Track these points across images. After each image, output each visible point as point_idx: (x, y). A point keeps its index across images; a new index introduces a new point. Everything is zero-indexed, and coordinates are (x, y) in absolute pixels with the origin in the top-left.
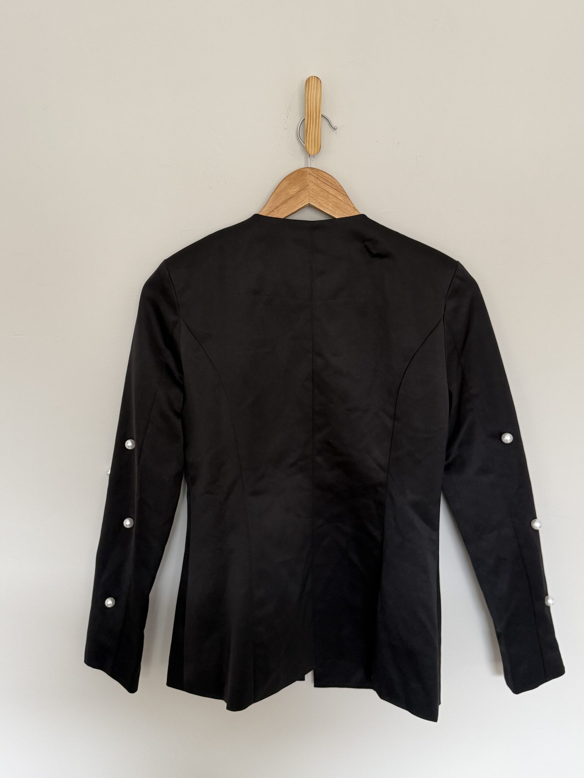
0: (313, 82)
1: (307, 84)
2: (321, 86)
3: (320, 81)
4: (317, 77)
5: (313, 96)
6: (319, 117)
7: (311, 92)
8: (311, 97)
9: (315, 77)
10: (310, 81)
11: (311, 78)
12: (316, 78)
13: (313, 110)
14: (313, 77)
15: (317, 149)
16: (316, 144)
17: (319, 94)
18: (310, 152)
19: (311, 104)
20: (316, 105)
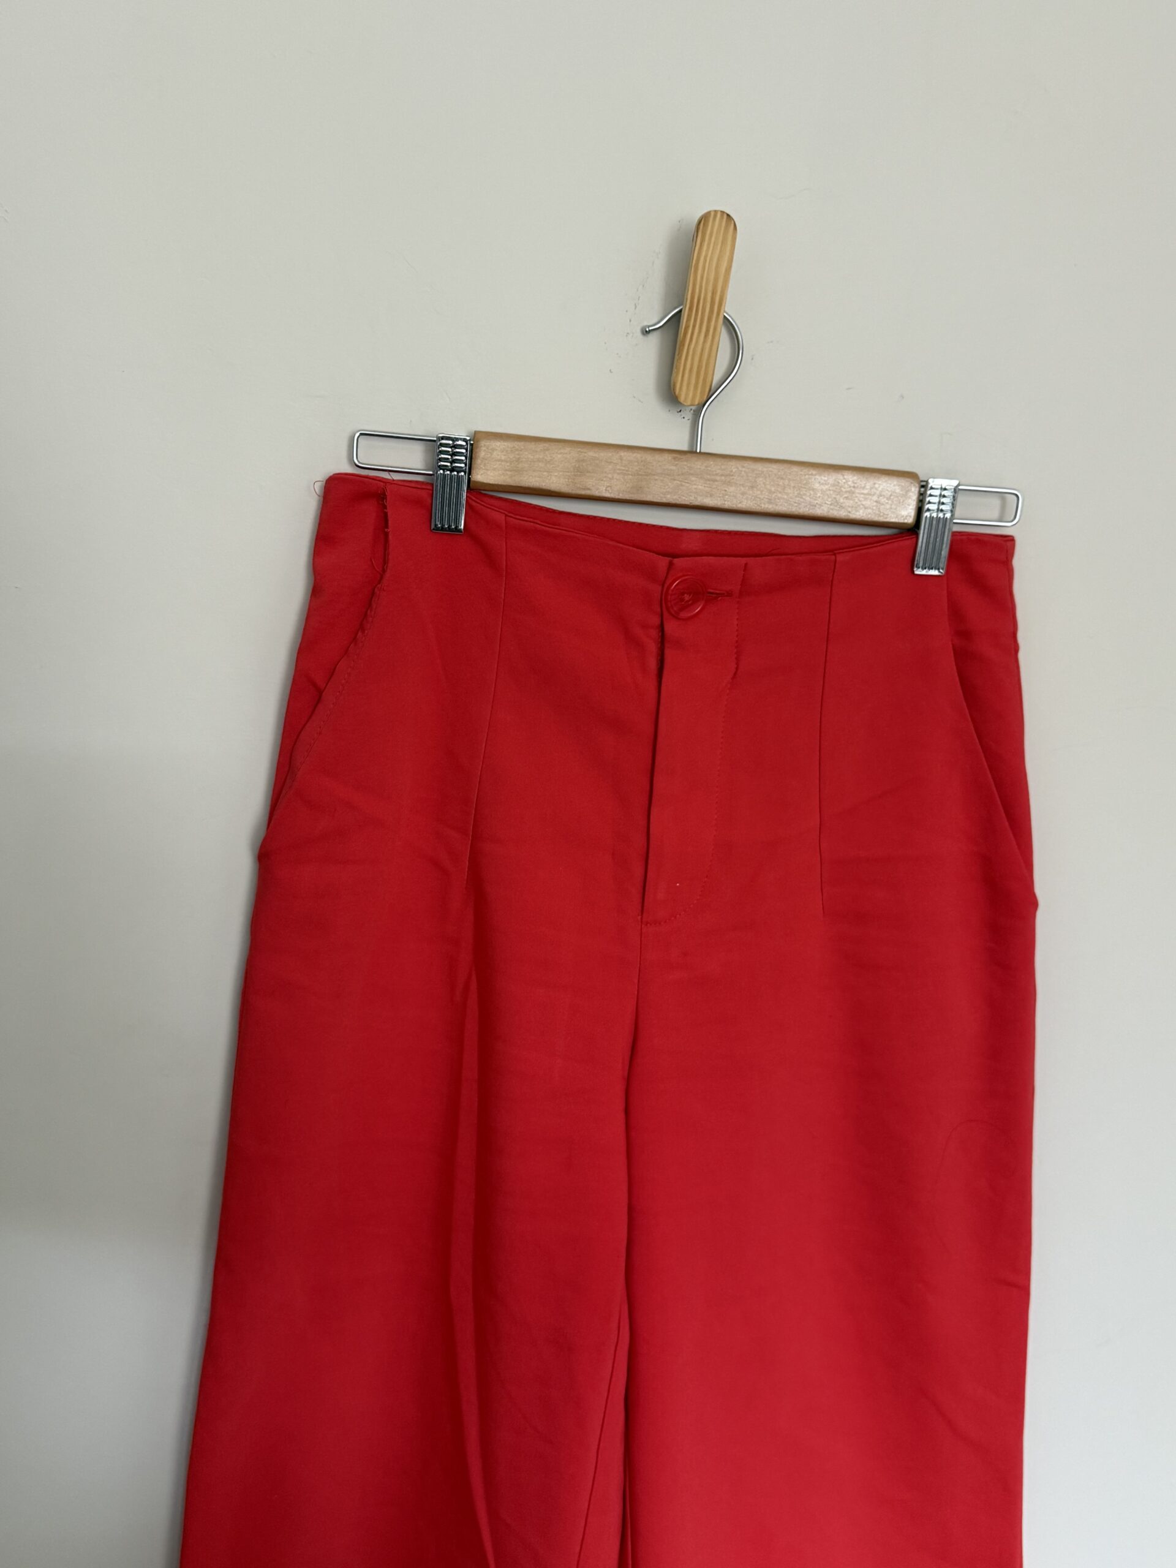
0: (715, 226)
1: (700, 228)
2: (735, 239)
3: (735, 226)
4: (728, 215)
5: (711, 260)
6: (718, 315)
8: (705, 260)
9: (723, 212)
10: (708, 221)
12: (725, 216)
13: (706, 294)
14: (718, 213)
15: (702, 393)
16: (701, 378)
17: (728, 253)
18: (682, 399)
19: (702, 278)
20: (716, 279)
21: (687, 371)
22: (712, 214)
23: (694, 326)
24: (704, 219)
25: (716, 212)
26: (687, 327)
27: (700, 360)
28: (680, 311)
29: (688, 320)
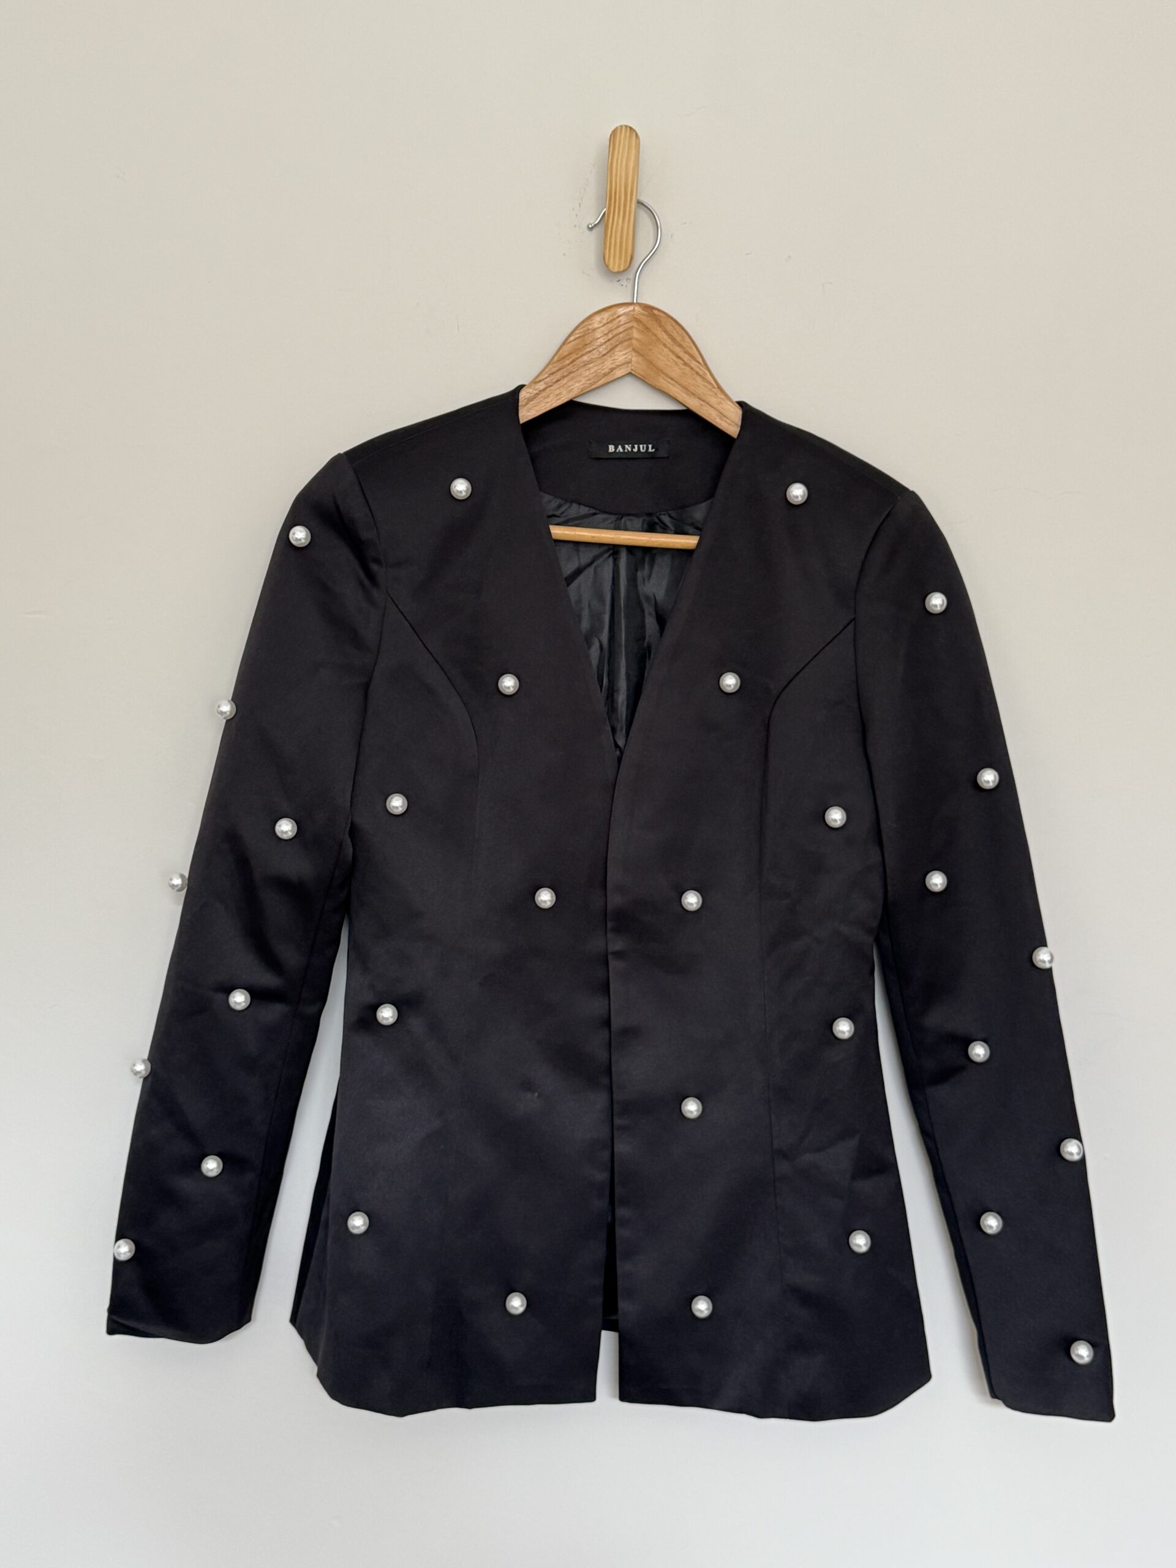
0: (622, 136)
1: (612, 140)
2: (638, 145)
3: (637, 135)
4: (631, 128)
5: (621, 162)
6: (631, 201)
7: (618, 157)
8: (617, 165)
9: (626, 126)
10: (617, 133)
11: (619, 131)
12: (628, 129)
13: (620, 189)
14: (624, 128)
15: (625, 261)
16: (623, 252)
17: (633, 156)
18: (611, 266)
19: (616, 175)
20: (627, 178)
21: (612, 246)
23: (614, 212)
24: (614, 133)
25: (621, 126)
27: (622, 237)
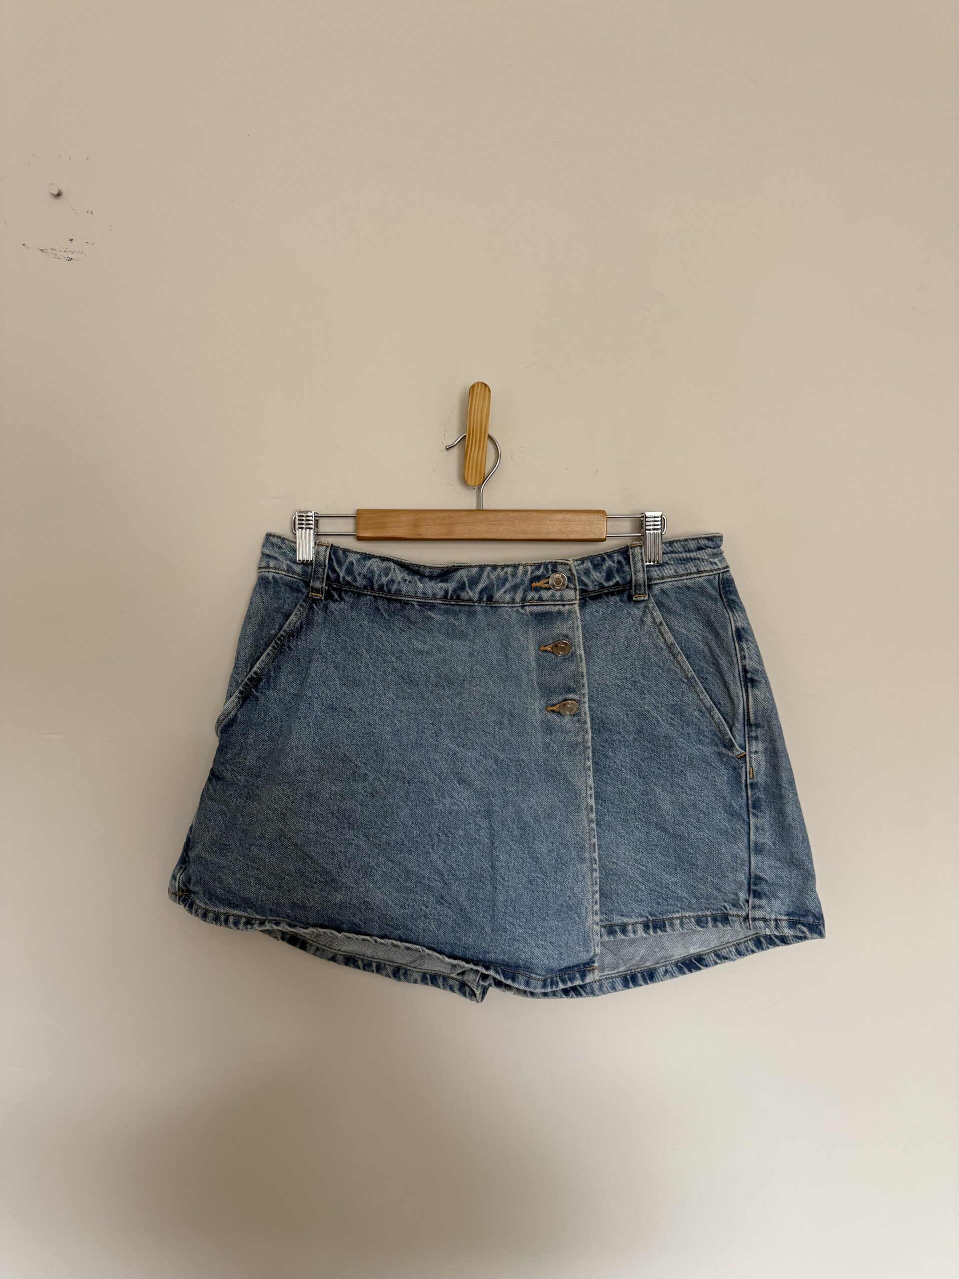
0: (479, 390)
1: (471, 392)
2: (490, 397)
3: (489, 390)
5: (478, 409)
6: (484, 437)
7: (475, 404)
8: (475, 409)
10: (475, 388)
12: (483, 384)
13: (477, 427)
15: (479, 480)
16: (478, 471)
17: (487, 405)
18: (469, 482)
19: (474, 418)
20: (481, 420)
21: (470, 468)
22: (476, 384)
23: (472, 444)
24: (473, 387)
25: (478, 383)
26: (468, 445)
27: (477, 462)
28: (465, 436)
29: (468, 441)
